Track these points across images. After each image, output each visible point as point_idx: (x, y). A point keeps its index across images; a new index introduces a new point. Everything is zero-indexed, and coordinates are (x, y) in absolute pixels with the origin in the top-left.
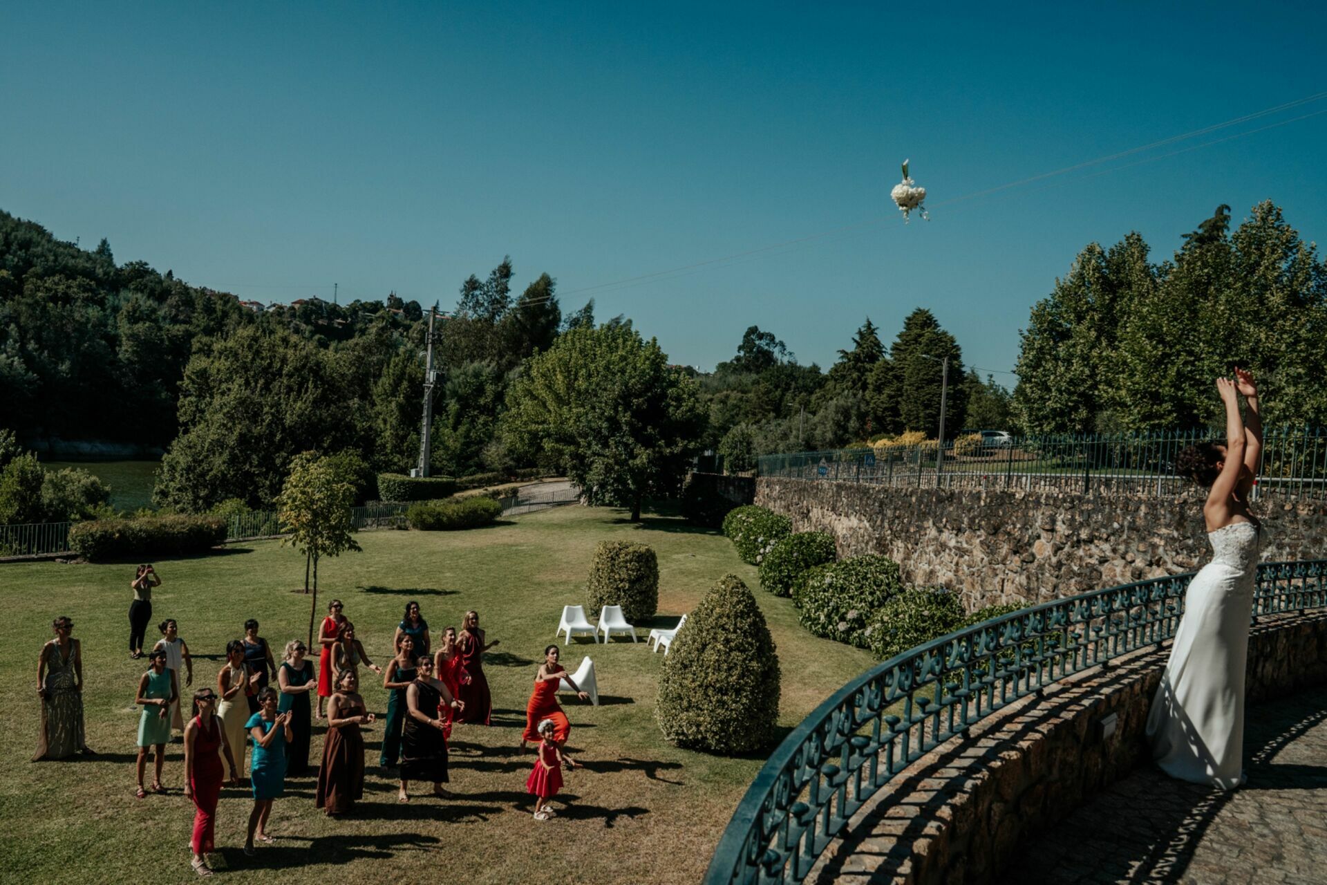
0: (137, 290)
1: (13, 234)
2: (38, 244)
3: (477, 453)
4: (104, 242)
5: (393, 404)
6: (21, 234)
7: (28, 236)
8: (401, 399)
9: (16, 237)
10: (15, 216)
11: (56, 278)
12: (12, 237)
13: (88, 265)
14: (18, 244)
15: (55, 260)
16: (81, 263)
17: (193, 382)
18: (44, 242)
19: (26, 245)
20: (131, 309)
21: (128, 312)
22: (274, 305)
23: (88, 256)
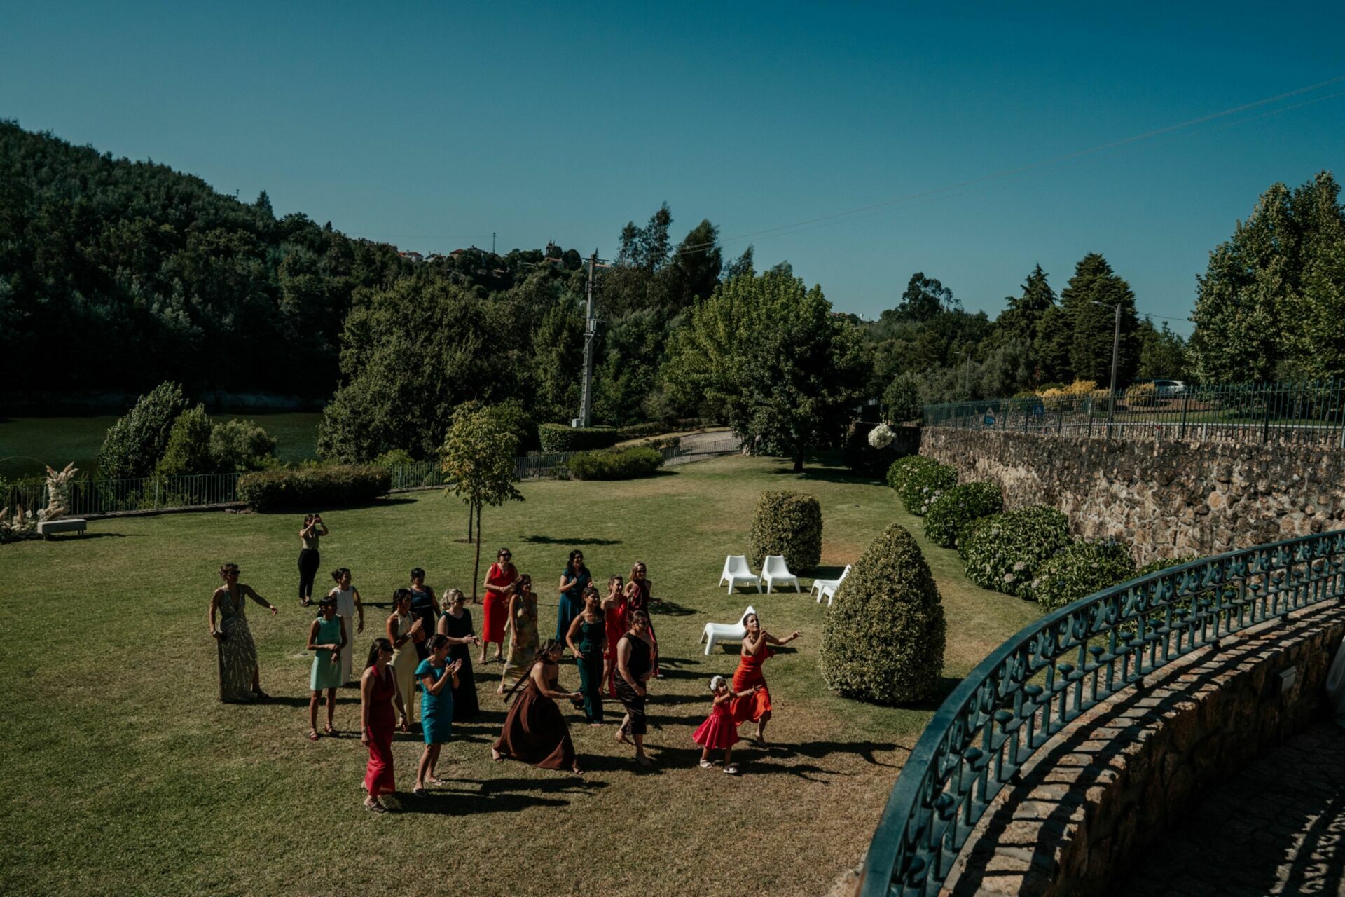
0: (297, 242)
1: (175, 188)
2: (199, 198)
3: (638, 403)
4: (263, 195)
5: (554, 354)
6: (182, 188)
7: (189, 190)
8: (561, 348)
9: (177, 191)
10: (175, 169)
11: (218, 232)
12: (174, 191)
13: (248, 218)
14: (180, 198)
15: (216, 214)
16: (241, 216)
17: (354, 334)
18: (204, 195)
19: (187, 198)
20: (291, 262)
21: (289, 265)
22: (433, 256)
23: (248, 209)
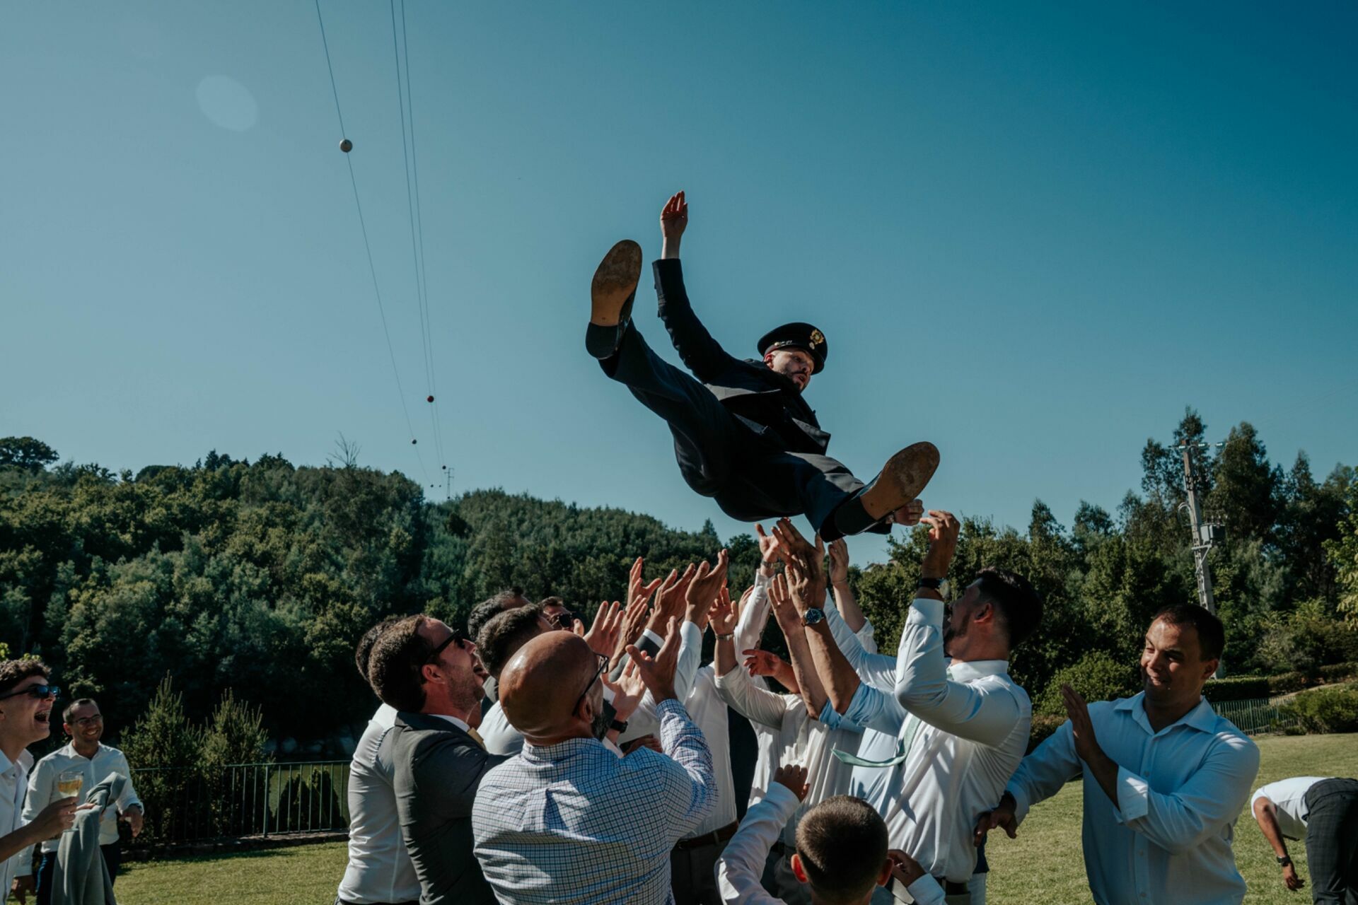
0: (743, 562)
1: (631, 525)
2: (652, 532)
4: (708, 522)
6: (636, 525)
7: (643, 526)
9: (633, 528)
10: (629, 510)
11: (672, 560)
12: (630, 528)
13: (697, 544)
14: (636, 534)
15: (668, 544)
16: (691, 544)
18: (656, 528)
19: (641, 534)
20: (741, 581)
21: (740, 584)
22: (872, 565)
23: (696, 538)
